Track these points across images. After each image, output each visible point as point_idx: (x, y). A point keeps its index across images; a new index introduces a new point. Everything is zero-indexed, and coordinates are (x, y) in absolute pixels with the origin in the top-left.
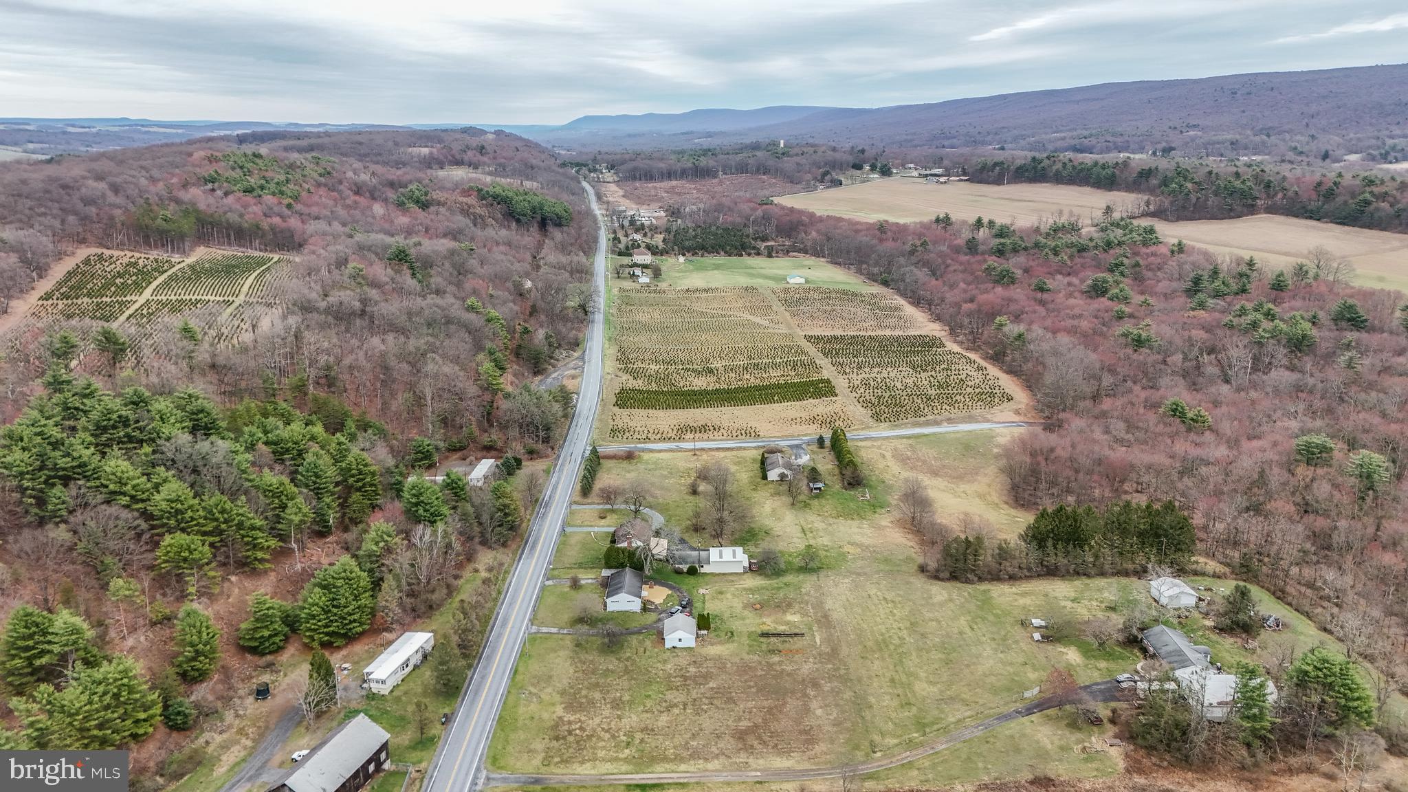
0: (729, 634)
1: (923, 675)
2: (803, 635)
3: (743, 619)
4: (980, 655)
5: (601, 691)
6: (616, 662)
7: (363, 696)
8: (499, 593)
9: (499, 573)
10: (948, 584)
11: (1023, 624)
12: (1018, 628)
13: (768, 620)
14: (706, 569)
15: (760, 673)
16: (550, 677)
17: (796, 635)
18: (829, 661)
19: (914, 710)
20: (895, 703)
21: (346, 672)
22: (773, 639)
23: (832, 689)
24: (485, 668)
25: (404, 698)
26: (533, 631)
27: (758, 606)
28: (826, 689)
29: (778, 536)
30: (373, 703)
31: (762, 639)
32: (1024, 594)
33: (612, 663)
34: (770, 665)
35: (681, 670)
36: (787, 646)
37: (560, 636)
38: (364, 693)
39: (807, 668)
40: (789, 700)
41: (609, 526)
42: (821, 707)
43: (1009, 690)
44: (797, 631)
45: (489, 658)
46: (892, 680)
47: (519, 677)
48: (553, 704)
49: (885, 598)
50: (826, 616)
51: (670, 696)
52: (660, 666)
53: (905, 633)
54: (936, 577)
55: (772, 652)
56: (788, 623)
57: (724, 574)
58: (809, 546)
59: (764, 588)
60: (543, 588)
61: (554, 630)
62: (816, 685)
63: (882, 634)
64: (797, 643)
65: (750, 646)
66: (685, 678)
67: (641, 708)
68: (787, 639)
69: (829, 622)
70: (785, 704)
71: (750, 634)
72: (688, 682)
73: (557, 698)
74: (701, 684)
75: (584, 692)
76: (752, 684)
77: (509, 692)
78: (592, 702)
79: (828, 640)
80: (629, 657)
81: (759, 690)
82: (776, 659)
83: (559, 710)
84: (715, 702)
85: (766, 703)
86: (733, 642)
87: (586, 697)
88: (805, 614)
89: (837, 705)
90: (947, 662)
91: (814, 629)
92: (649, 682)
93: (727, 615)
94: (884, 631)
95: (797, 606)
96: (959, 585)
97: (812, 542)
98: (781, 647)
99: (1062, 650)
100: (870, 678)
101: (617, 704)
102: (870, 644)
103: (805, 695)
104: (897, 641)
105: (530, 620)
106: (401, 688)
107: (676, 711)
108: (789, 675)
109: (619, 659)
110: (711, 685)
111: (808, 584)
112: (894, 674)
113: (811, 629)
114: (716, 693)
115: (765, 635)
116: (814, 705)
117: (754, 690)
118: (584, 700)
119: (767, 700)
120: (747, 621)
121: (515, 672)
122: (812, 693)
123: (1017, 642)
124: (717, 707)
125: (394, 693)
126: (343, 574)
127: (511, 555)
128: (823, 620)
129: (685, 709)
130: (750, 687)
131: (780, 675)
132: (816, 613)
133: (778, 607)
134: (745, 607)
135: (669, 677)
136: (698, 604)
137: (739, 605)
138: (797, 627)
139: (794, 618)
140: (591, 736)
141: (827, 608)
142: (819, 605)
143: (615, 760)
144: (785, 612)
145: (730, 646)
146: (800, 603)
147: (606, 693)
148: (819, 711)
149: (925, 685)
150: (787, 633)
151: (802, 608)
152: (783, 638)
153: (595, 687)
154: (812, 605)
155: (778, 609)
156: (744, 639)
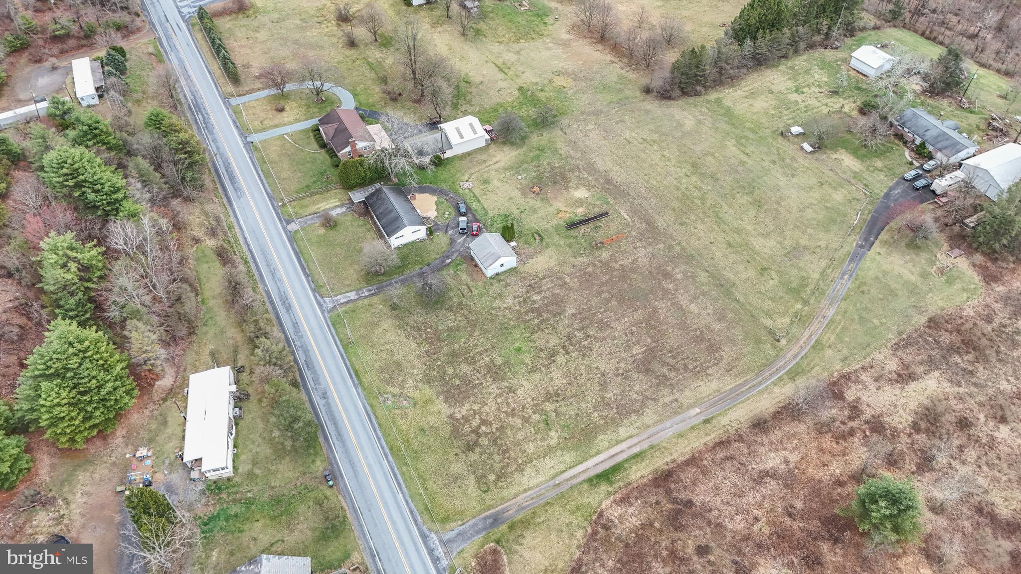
0: (537, 236)
1: (750, 228)
2: (607, 213)
3: (535, 211)
4: (777, 185)
5: (466, 361)
6: (451, 315)
7: (203, 492)
8: (246, 262)
9: (225, 234)
10: (681, 102)
11: (784, 134)
12: (780, 139)
13: (559, 204)
14: (449, 154)
15: (604, 278)
16: (398, 363)
17: (600, 215)
18: (656, 239)
19: (774, 274)
20: (752, 273)
21: (148, 462)
22: (584, 229)
23: (686, 277)
24: (316, 380)
25: (257, 471)
26: (330, 306)
27: (536, 189)
28: (679, 276)
29: (481, 83)
30: (224, 496)
31: (574, 232)
32: (753, 95)
33: (447, 320)
34: (605, 264)
35: (525, 301)
36: (601, 232)
37: (366, 301)
38: (201, 486)
39: (642, 256)
40: (657, 303)
41: (297, 121)
42: (691, 302)
43: (834, 222)
44: (597, 211)
45: (309, 364)
46: (729, 245)
47: (367, 379)
48: (430, 401)
49: (644, 140)
50: (609, 181)
51: (540, 339)
52: (497, 303)
53: (694, 179)
54: (665, 95)
55: (597, 246)
56: (581, 202)
57: (469, 154)
58: (520, 89)
59: (522, 162)
60: (292, 238)
61: (352, 295)
63: (677, 188)
64: (610, 227)
65: (570, 246)
66: (538, 312)
67: (523, 370)
68: (597, 223)
69: (617, 187)
70: (655, 310)
71: (557, 228)
72: (545, 316)
73: (429, 392)
74: (559, 314)
75: (449, 370)
76: (606, 295)
77: (371, 406)
78: (466, 380)
79: (634, 212)
80: (460, 303)
81: (621, 301)
82: (605, 255)
83: (441, 407)
84: (590, 332)
85: (639, 315)
86: (547, 246)
87: (456, 375)
88: (588, 186)
89: (704, 294)
90: (758, 204)
91: (611, 201)
92: (505, 330)
93: (515, 213)
94: (675, 183)
95: (569, 175)
96: (691, 100)
97: (520, 82)
98: (600, 236)
99: (835, 156)
100: (706, 247)
101: (496, 373)
102: (675, 204)
103: (666, 292)
104: (696, 194)
105: (314, 291)
106: (243, 457)
107: (561, 359)
108: (632, 271)
109: (450, 309)
110: (570, 311)
111: (556, 138)
112: (724, 235)
113: (607, 203)
114: (582, 320)
115: (572, 225)
116: (683, 300)
117: (614, 303)
118: (457, 382)
119: (635, 310)
120: (542, 213)
121: (356, 375)
122: (671, 286)
123: (793, 159)
124: (597, 339)
125: (240, 470)
126: (71, 350)
127: (216, 200)
128: (611, 187)
129: (567, 353)
130: (608, 301)
131: (624, 274)
132: (596, 179)
133: (555, 183)
134: (524, 194)
135: (520, 315)
136: (475, 205)
137: (517, 194)
138: (594, 205)
139: (581, 193)
140: (501, 429)
141: (602, 169)
142: (591, 168)
143: (550, 451)
144: (567, 188)
145: (550, 252)
146: (572, 170)
147: (472, 362)
148: (693, 307)
149: (762, 240)
150: (590, 216)
151: (578, 177)
152: (592, 225)
153: (454, 357)
154: (584, 169)
155: (558, 186)
156: (556, 238)
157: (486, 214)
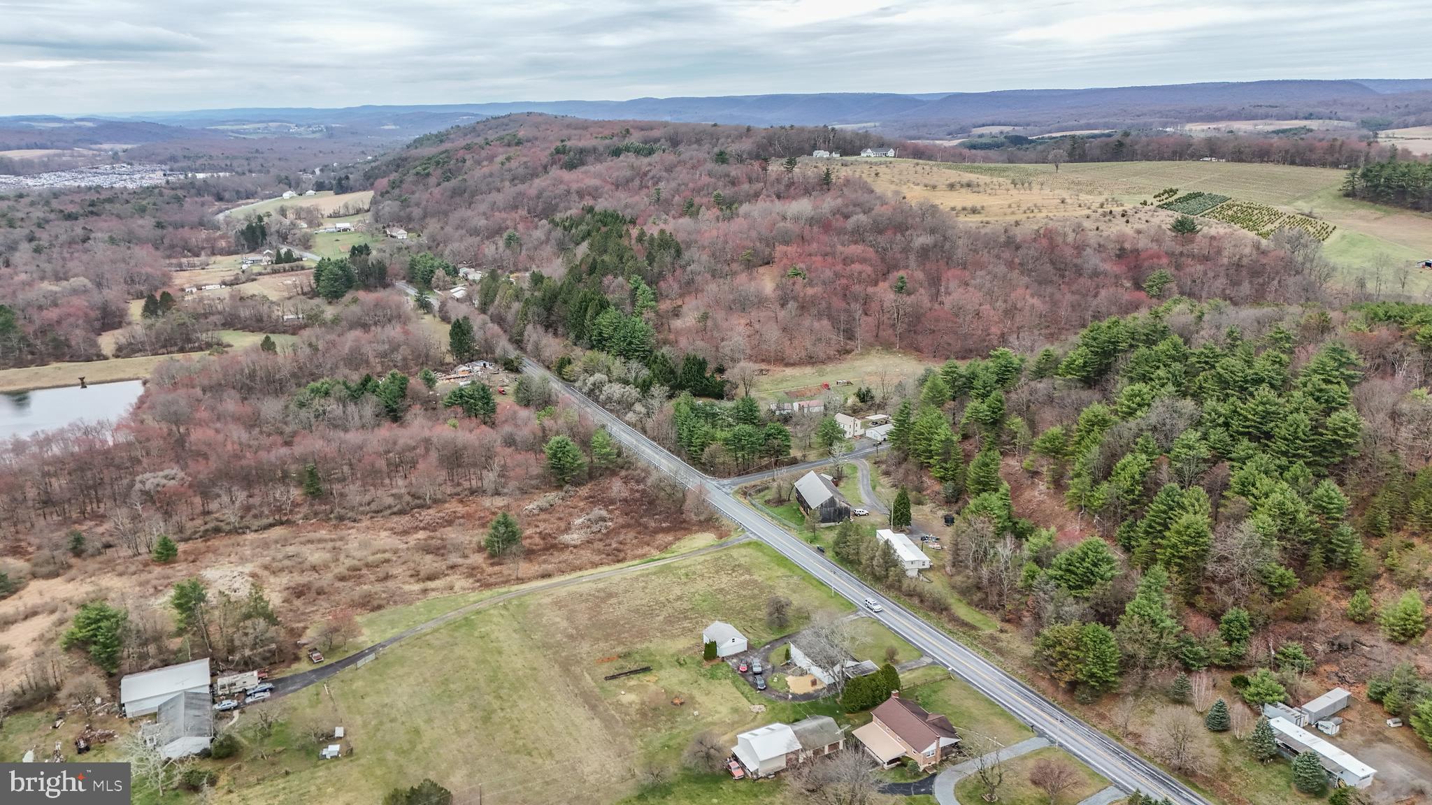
0: (683, 663)
2: (607, 678)
3: (681, 682)
13: (654, 687)
15: (626, 635)
17: (613, 677)
18: (567, 658)
19: (476, 634)
22: (634, 667)
23: (553, 635)
27: (678, 701)
28: (559, 635)
31: (645, 665)
33: (761, 614)
34: (621, 643)
35: (698, 623)
36: (617, 665)
39: (585, 647)
44: (615, 682)
47: (814, 582)
48: (767, 579)
50: (593, 708)
51: (687, 605)
55: (626, 656)
56: (630, 690)
62: (571, 637)
63: (520, 697)
64: (606, 670)
65: (651, 655)
66: (687, 618)
67: (701, 593)
68: (620, 672)
69: (586, 702)
70: (590, 619)
71: (661, 667)
72: (681, 616)
73: (769, 583)
74: (670, 617)
76: (628, 626)
79: (577, 679)
80: (753, 623)
81: (616, 623)
82: (620, 649)
83: (760, 580)
85: (605, 616)
86: (673, 656)
88: (618, 705)
90: (446, 682)
91: (597, 690)
92: (715, 611)
93: (702, 681)
98: (622, 662)
100: (523, 652)
101: (722, 591)
102: (531, 684)
103: (576, 628)
104: (503, 692)
107: (673, 597)
108: (598, 640)
110: (660, 618)
112: (499, 659)
113: (602, 688)
114: (652, 614)
115: (646, 670)
116: (565, 624)
117: (622, 622)
118: (750, 588)
119: (606, 619)
120: (675, 680)
122: (570, 631)
123: (365, 725)
124: (642, 605)
128: (593, 702)
131: (607, 638)
132: (606, 710)
133: (655, 709)
134: (692, 698)
135: (703, 617)
136: (747, 689)
137: (700, 697)
138: (617, 686)
139: (628, 698)
140: (717, 572)
141: (597, 721)
142: (608, 723)
143: (687, 567)
144: (643, 703)
145: (672, 651)
146: (634, 722)
147: (739, 596)
148: (558, 619)
149: (468, 655)
150: (623, 678)
151: (626, 714)
152: (626, 670)
153: (754, 597)
154: (617, 722)
155: (653, 705)
156: (663, 661)
157: (734, 682)
